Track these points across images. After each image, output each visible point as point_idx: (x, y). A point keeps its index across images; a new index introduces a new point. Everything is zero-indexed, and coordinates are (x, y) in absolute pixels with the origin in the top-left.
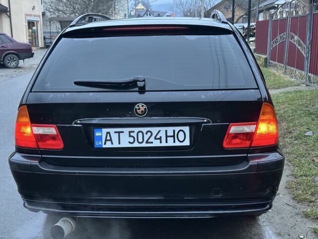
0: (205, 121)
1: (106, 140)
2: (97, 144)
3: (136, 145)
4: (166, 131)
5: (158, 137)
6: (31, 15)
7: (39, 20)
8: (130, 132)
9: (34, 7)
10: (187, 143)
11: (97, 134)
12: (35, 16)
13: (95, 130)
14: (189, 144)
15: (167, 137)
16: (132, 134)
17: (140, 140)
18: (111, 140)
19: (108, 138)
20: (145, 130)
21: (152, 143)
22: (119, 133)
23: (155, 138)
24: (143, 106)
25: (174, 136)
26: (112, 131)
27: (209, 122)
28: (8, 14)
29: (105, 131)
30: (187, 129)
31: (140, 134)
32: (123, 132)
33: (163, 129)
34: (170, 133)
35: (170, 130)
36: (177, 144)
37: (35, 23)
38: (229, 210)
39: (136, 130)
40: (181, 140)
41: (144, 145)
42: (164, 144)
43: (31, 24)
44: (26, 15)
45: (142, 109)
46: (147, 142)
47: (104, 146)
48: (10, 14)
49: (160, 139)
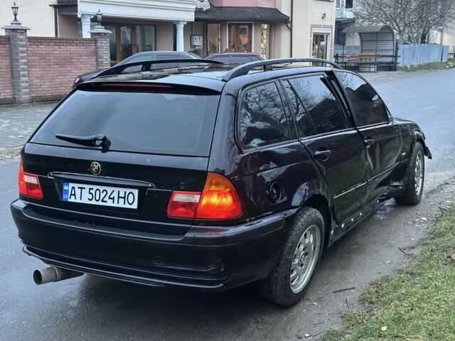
0: (150, 185)
1: (71, 194)
2: (65, 197)
3: (94, 202)
4: (119, 192)
5: (112, 197)
6: (319, 26)
7: (330, 32)
8: (90, 189)
9: (325, 14)
10: (135, 206)
11: (65, 188)
12: (325, 27)
13: (64, 184)
14: (136, 208)
15: (119, 197)
16: (91, 191)
17: (97, 198)
18: (75, 195)
19: (73, 193)
20: (102, 188)
21: (106, 202)
22: (81, 188)
23: (110, 198)
24: (96, 164)
25: (124, 198)
26: (76, 186)
27: (153, 187)
28: (289, 25)
29: (71, 185)
30: (136, 192)
31: (98, 192)
32: (84, 188)
33: (116, 190)
34: (122, 195)
35: (122, 191)
36: (127, 206)
37: (325, 35)
38: (173, 281)
39: (95, 187)
40: (130, 202)
41: (100, 203)
42: (116, 205)
43: (318, 38)
44: (313, 26)
45: (96, 167)
46: (102, 201)
47: (69, 200)
48: (292, 26)
49: (113, 199)
